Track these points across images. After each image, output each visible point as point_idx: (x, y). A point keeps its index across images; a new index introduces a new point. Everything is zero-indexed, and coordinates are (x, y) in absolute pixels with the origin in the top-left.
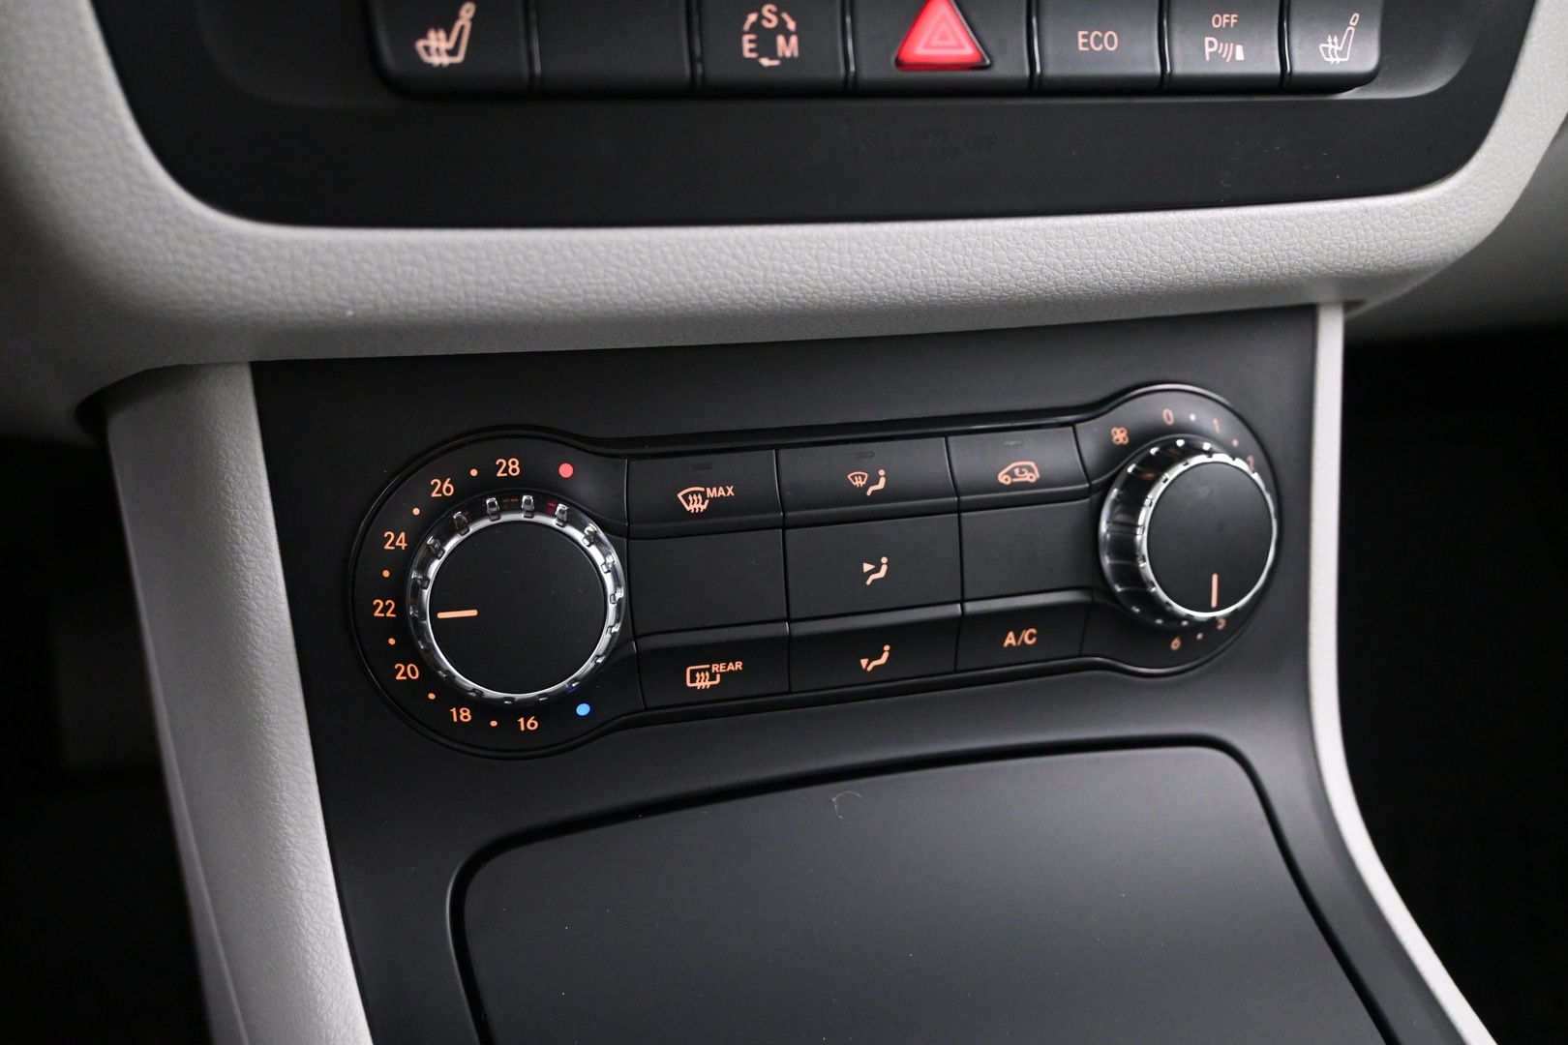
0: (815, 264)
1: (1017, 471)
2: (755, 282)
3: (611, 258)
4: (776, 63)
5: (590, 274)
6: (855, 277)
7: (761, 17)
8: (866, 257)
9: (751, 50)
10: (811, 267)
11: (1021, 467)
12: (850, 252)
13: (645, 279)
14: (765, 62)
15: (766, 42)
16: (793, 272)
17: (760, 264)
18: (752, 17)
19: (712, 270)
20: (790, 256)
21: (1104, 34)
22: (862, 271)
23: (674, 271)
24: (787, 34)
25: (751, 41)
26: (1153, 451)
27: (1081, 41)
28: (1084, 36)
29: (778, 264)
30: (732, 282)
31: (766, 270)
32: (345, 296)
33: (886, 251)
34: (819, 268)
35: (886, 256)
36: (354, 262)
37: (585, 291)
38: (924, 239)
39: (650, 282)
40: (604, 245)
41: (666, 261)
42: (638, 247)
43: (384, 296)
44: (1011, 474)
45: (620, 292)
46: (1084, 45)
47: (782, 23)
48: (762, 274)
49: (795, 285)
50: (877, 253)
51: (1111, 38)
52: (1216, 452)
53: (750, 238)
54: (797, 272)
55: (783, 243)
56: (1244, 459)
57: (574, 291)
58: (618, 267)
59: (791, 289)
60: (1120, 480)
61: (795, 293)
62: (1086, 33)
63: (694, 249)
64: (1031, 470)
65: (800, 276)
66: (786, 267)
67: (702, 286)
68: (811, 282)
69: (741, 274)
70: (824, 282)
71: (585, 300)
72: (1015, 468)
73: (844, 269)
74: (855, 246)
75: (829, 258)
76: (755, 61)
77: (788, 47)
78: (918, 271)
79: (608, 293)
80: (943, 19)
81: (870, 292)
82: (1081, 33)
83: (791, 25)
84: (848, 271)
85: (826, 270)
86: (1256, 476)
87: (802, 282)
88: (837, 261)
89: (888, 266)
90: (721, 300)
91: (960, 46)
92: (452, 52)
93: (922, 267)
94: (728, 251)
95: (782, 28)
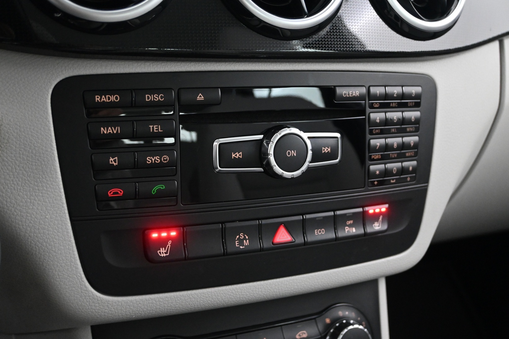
0: (252, 292)
1: (301, 334)
2: (237, 298)
3: (202, 296)
4: (244, 247)
5: (196, 301)
6: (262, 294)
7: (240, 236)
8: (265, 289)
9: (238, 245)
10: (251, 293)
11: (302, 333)
12: (261, 288)
13: (209, 301)
14: (241, 247)
15: (241, 242)
16: (246, 295)
17: (239, 294)
18: (238, 237)
19: (227, 297)
20: (246, 291)
21: (321, 230)
22: (263, 292)
23: (217, 298)
24: (246, 240)
25: (237, 242)
26: (337, 325)
27: (316, 232)
28: (316, 231)
29: (243, 293)
30: (231, 299)
31: (240, 295)
32: (134, 313)
33: (270, 287)
34: (253, 293)
35: (270, 288)
36: (137, 304)
37: (194, 305)
38: (279, 283)
39: (211, 302)
40: (200, 294)
41: (215, 296)
42: (209, 293)
43: (144, 312)
44: (300, 335)
45: (203, 304)
46: (317, 233)
47: (245, 237)
48: (239, 296)
49: (247, 298)
50: (268, 288)
51: (323, 231)
52: (355, 324)
53: (236, 288)
54: (248, 295)
55: (244, 288)
56: (362, 325)
57: (192, 306)
58: (203, 299)
59: (246, 299)
60: (329, 334)
61: (247, 300)
62: (317, 230)
63: (222, 292)
64: (305, 333)
65: (248, 296)
66: (245, 294)
67: (224, 301)
68: (251, 297)
69: (234, 297)
70: (254, 296)
71: (194, 307)
72: (301, 333)
73: (259, 293)
74: (262, 287)
75: (256, 291)
76: (239, 247)
77: (246, 243)
78: (278, 291)
79: (200, 305)
80: (283, 231)
81: (266, 297)
82: (316, 230)
83: (247, 237)
84: (260, 293)
85: (255, 293)
86: (366, 330)
87: (249, 297)
88: (257, 291)
89: (270, 291)
90: (229, 303)
91: (287, 238)
92: (166, 253)
93: (279, 290)
94: (231, 292)
95: (245, 238)
